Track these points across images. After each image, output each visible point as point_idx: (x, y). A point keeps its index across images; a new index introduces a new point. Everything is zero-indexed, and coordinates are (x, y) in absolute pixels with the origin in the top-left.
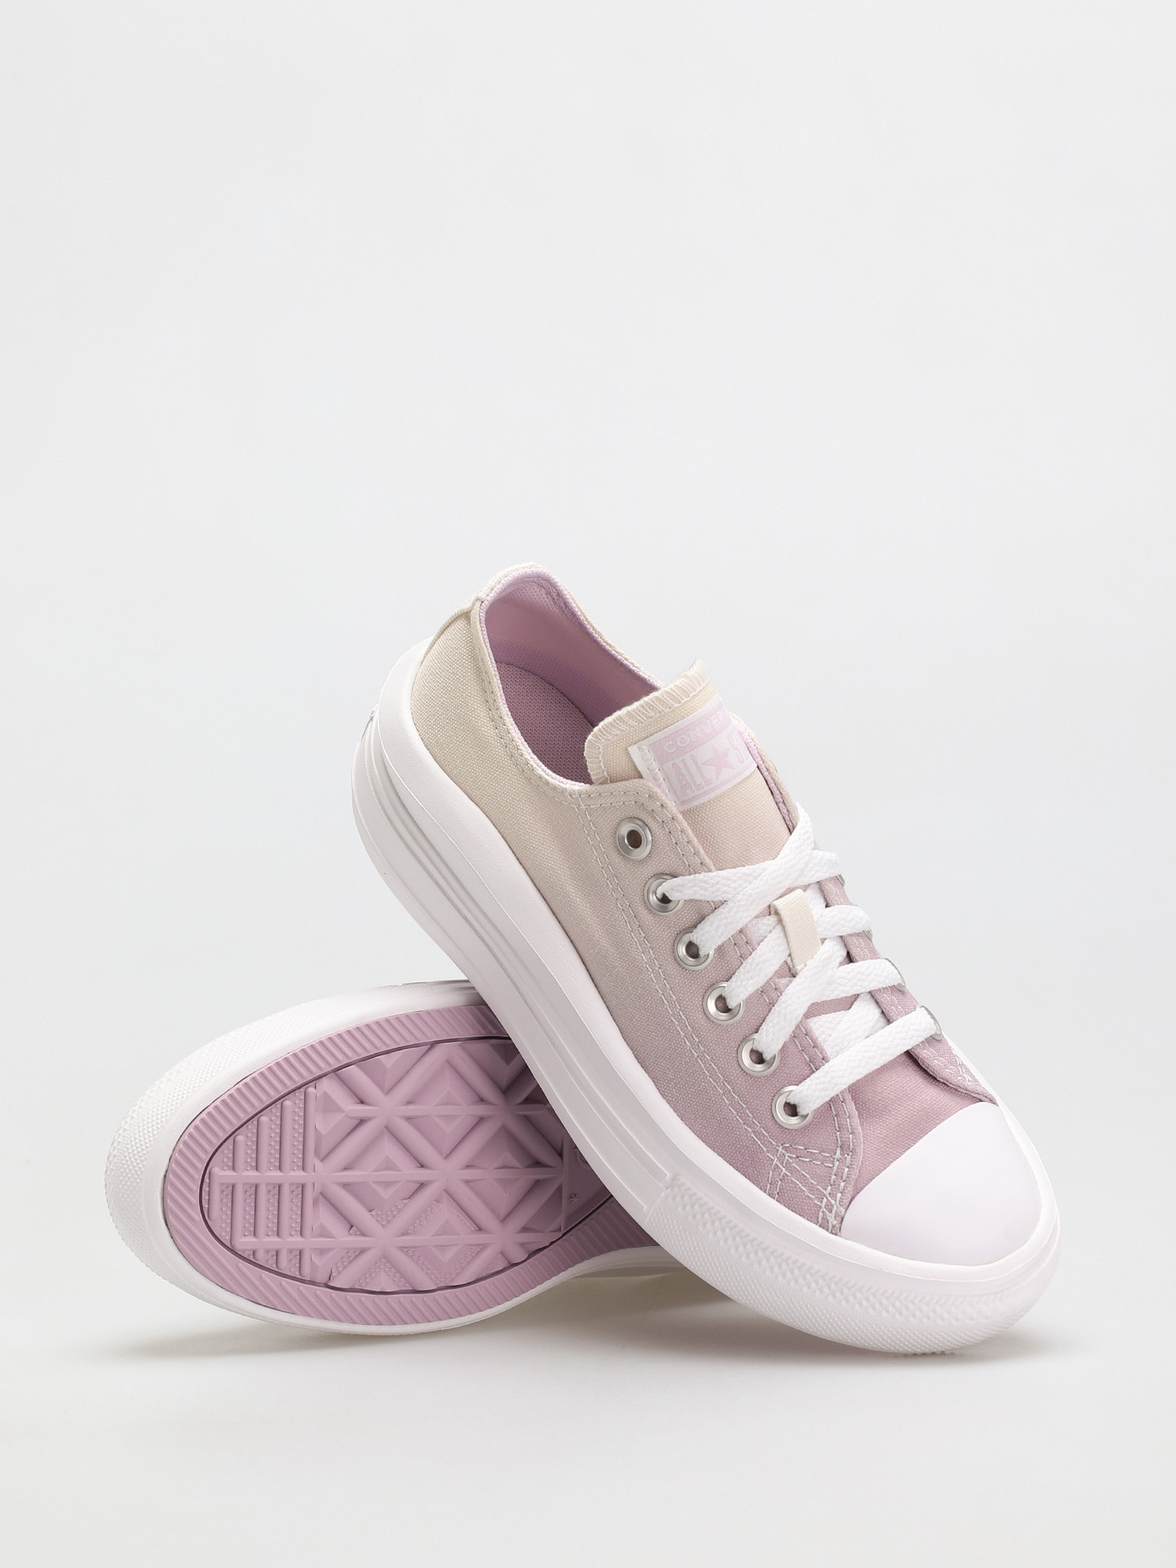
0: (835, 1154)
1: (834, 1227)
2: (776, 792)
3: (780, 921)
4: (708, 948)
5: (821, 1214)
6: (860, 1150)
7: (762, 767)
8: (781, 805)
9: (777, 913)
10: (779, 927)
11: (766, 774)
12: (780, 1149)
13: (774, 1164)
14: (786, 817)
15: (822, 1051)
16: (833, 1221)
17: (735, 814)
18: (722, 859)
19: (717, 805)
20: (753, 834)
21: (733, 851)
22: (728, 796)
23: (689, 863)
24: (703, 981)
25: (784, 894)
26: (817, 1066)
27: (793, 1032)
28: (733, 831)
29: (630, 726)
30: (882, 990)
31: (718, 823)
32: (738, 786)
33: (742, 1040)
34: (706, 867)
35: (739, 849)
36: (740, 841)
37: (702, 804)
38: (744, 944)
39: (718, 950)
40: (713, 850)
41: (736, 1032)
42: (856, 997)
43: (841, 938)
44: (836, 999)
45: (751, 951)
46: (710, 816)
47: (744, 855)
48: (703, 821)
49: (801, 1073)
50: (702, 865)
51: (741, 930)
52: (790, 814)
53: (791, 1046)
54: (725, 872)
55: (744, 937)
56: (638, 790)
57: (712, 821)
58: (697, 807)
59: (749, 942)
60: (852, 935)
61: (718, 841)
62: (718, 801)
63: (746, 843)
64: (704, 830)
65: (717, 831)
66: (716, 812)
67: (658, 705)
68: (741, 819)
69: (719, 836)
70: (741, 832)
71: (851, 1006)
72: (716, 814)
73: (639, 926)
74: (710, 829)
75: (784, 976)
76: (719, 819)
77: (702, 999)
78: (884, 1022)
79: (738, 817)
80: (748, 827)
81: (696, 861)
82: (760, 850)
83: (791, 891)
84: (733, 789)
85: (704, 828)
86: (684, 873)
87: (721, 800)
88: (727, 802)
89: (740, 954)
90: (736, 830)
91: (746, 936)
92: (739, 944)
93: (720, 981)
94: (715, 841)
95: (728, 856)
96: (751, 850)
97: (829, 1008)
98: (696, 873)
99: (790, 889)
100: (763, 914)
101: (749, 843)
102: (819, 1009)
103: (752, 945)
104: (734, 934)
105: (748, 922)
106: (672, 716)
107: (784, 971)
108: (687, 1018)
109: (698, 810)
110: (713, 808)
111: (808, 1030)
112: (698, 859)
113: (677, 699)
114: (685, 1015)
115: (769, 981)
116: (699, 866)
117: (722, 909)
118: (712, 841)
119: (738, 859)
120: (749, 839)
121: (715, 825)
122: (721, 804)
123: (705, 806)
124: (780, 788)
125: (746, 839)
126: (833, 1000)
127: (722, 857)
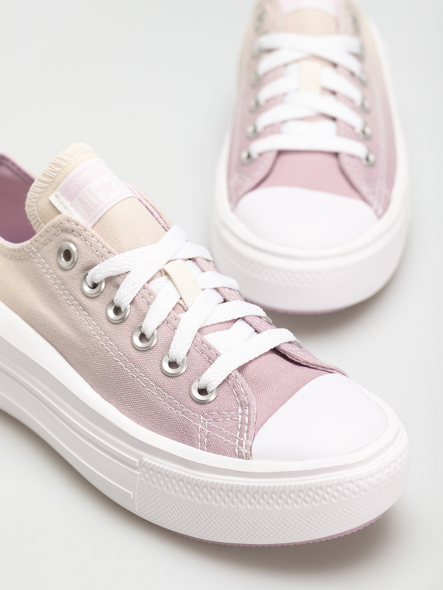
0: (238, 411)
1: (246, 454)
2: (154, 212)
3: (169, 278)
4: (125, 304)
5: (237, 450)
6: (254, 403)
7: (142, 199)
8: (160, 219)
9: (166, 274)
10: (170, 282)
11: (145, 202)
12: (202, 418)
13: (200, 428)
14: (165, 226)
15: (215, 350)
16: (244, 451)
17: (124, 218)
18: (122, 248)
19: (111, 215)
20: (140, 230)
21: (128, 241)
22: (117, 208)
23: (100, 254)
24: (128, 327)
25: (169, 262)
26: (213, 360)
27: (192, 343)
28: (125, 229)
29: (46, 183)
30: (252, 317)
31: (114, 226)
32: (122, 202)
33: (161, 357)
34: (112, 253)
35: (132, 240)
36: (131, 235)
37: (101, 217)
38: (147, 295)
39: (132, 303)
40: (115, 244)
41: (156, 353)
42: (235, 321)
43: (217, 289)
44: (220, 323)
45: (153, 298)
46: (108, 222)
47: (136, 243)
48: (104, 228)
49: (204, 367)
50: (109, 253)
51: (144, 287)
52: (165, 221)
53: (194, 352)
54: (125, 253)
55: (147, 291)
56: (61, 222)
57: (110, 226)
58: (99, 220)
59: (151, 293)
60: (225, 288)
61: (117, 238)
62: (111, 212)
63: (136, 235)
64: (107, 233)
65: (115, 232)
66: (112, 220)
67: (59, 162)
68: (128, 221)
69: (117, 235)
70: (131, 229)
71: (231, 327)
72: (112, 221)
73: (84, 310)
74: (110, 231)
75: (179, 311)
76: (114, 224)
77: (130, 339)
78: (255, 333)
79: (126, 220)
80: (135, 226)
81: (106, 251)
82: (146, 239)
83: (172, 261)
84: (119, 204)
85: (107, 232)
86: (100, 262)
87: (113, 211)
88: (117, 212)
89: (147, 302)
90: (127, 228)
91: (148, 290)
92: (144, 296)
93: (139, 324)
94: (115, 238)
95: (126, 245)
96: (140, 239)
97: (216, 328)
98: (107, 259)
99: (171, 260)
100: (157, 276)
101: (138, 235)
102: (209, 329)
103: (153, 295)
104: (140, 291)
105: (148, 282)
106: (70, 167)
107: (178, 308)
108: (124, 354)
109: (100, 222)
110: (109, 218)
111: (203, 340)
112: (106, 250)
113: (70, 156)
114: (122, 353)
115: (170, 315)
116: (107, 254)
117: (128, 276)
118: (113, 239)
119: (133, 246)
120: (137, 233)
121: (113, 228)
122: (113, 214)
123: (104, 218)
124: (157, 210)
125: (135, 233)
126: (218, 323)
127: (122, 247)
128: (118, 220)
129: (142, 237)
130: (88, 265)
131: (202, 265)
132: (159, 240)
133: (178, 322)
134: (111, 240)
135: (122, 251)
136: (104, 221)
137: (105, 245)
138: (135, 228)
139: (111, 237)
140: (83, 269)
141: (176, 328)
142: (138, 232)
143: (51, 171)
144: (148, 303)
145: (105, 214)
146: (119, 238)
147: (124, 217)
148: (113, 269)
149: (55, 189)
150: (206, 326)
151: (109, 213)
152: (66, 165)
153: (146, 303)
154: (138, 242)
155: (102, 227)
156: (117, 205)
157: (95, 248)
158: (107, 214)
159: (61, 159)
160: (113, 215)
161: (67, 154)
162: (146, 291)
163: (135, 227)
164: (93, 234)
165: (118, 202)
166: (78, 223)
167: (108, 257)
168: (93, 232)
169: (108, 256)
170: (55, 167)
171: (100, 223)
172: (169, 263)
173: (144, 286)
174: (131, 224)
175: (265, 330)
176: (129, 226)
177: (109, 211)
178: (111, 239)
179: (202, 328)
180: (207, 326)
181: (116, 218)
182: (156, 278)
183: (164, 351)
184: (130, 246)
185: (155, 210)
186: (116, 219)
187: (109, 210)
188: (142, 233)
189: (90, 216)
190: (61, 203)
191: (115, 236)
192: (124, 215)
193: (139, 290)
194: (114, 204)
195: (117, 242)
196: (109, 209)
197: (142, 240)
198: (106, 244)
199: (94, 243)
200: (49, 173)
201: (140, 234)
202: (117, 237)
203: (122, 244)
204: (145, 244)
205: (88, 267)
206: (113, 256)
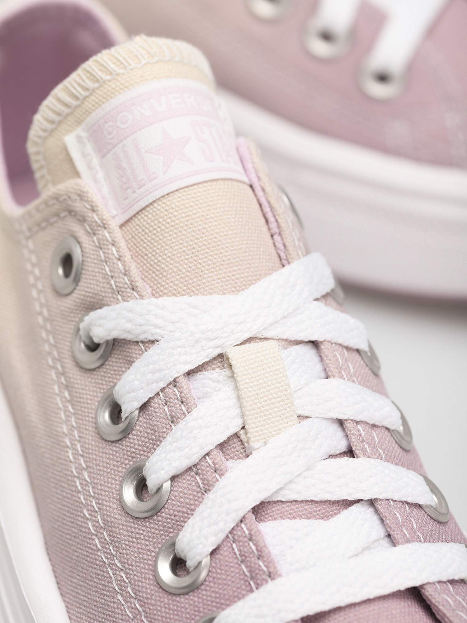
2: (271, 219)
3: (232, 376)
7: (256, 185)
8: (277, 238)
9: (230, 366)
14: (283, 255)
15: (270, 564)
17: (186, 223)
18: (163, 286)
19: (162, 210)
20: (212, 256)
21: (178, 275)
22: (179, 197)
23: (116, 286)
24: (124, 455)
25: (249, 340)
26: (258, 584)
27: (230, 532)
28: (181, 246)
29: (67, 105)
30: (392, 502)
31: (162, 235)
32: (196, 187)
33: (164, 541)
34: (138, 292)
35: (188, 274)
36: (190, 262)
37: (144, 209)
38: (176, 401)
39: (144, 407)
40: (154, 272)
41: (156, 529)
42: (348, 504)
43: (341, 423)
44: (312, 501)
45: (185, 412)
46: (152, 224)
47: (194, 282)
48: (143, 233)
49: (236, 594)
50: (133, 289)
51: (174, 383)
52: (285, 246)
53: (226, 553)
54: (160, 300)
55: (178, 394)
56: (70, 194)
57: (155, 232)
58: (138, 213)
59: (184, 399)
60: (357, 422)
61: (159, 261)
62: (164, 203)
63: (199, 266)
64: (145, 245)
65: (159, 247)
66: (161, 220)
67: (96, 70)
68: (194, 231)
69: (162, 254)
70: (193, 251)
71: (336, 514)
72: (159, 222)
73: (67, 387)
74: (151, 243)
75: (232, 452)
76: (163, 230)
77: (120, 481)
78: (385, 542)
79: (190, 228)
80: (204, 245)
81: (126, 284)
82: (219, 279)
83: (258, 340)
84: (186, 189)
85: (144, 243)
86: (112, 302)
87: (168, 203)
88: (176, 206)
89: (170, 415)
90: (185, 247)
91: (181, 392)
92: (170, 402)
93: (145, 456)
94: (156, 261)
95: (172, 282)
96: (205, 276)
97: (299, 511)
98: (125, 301)
99: (257, 338)
100: (213, 364)
101: (203, 267)
102: (283, 510)
103: (187, 405)
104: (164, 388)
105: (190, 373)
106: (114, 86)
107: (234, 445)
108: (100, 509)
109: (139, 217)
110: (157, 214)
111: (253, 533)
112: (128, 282)
113: (122, 63)
114: (98, 505)
115: (207, 457)
116: (128, 290)
117: (153, 350)
118: (152, 261)
119: (185, 288)
120: (204, 262)
121: (157, 239)
122: (167, 208)
123: (148, 212)
124: (277, 217)
125: (200, 261)
126: (307, 501)
127: (163, 283)
128: (173, 224)
129: (211, 272)
130: (92, 300)
131: (328, 362)
132: (248, 286)
133: (218, 477)
134: (148, 263)
135: (162, 291)
136: (146, 218)
137: (129, 269)
138: (203, 250)
139: (150, 255)
140: (84, 304)
141: (210, 491)
142: (205, 260)
143: (79, 85)
144: (172, 418)
145: (151, 204)
146: (163, 263)
147: (187, 221)
148: (128, 326)
149: (79, 122)
150: (278, 501)
151: (159, 205)
152: (109, 81)
153: (169, 417)
154: (199, 282)
155: (140, 230)
156: (181, 191)
157: (111, 271)
158: (155, 205)
159: (102, 65)
160: (166, 210)
161: (117, 59)
162: (176, 391)
163: (203, 247)
164: (116, 240)
165: (191, 183)
166: (95, 208)
167: (129, 297)
168: (117, 235)
169: (129, 295)
170: (88, 78)
171: (139, 220)
172: (250, 342)
173: (175, 381)
174: (197, 239)
175: (408, 541)
176: (191, 243)
177: (161, 201)
178: (149, 260)
179: (269, 502)
180: (281, 501)
181: (170, 218)
182: (209, 368)
183: (171, 530)
184: (181, 285)
185: (275, 216)
186: (169, 221)
187: (161, 199)
188: (213, 264)
189: (126, 199)
190: (84, 155)
191: (157, 255)
192: (188, 216)
193: (164, 386)
194: (174, 189)
195: (157, 270)
196: (163, 197)
197: (209, 279)
198: (132, 269)
199: (112, 259)
200: (74, 88)
201: (209, 265)
202: (160, 259)
203: (164, 276)
204: (211, 289)
205: (92, 304)
206: (137, 298)
